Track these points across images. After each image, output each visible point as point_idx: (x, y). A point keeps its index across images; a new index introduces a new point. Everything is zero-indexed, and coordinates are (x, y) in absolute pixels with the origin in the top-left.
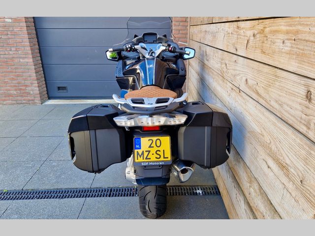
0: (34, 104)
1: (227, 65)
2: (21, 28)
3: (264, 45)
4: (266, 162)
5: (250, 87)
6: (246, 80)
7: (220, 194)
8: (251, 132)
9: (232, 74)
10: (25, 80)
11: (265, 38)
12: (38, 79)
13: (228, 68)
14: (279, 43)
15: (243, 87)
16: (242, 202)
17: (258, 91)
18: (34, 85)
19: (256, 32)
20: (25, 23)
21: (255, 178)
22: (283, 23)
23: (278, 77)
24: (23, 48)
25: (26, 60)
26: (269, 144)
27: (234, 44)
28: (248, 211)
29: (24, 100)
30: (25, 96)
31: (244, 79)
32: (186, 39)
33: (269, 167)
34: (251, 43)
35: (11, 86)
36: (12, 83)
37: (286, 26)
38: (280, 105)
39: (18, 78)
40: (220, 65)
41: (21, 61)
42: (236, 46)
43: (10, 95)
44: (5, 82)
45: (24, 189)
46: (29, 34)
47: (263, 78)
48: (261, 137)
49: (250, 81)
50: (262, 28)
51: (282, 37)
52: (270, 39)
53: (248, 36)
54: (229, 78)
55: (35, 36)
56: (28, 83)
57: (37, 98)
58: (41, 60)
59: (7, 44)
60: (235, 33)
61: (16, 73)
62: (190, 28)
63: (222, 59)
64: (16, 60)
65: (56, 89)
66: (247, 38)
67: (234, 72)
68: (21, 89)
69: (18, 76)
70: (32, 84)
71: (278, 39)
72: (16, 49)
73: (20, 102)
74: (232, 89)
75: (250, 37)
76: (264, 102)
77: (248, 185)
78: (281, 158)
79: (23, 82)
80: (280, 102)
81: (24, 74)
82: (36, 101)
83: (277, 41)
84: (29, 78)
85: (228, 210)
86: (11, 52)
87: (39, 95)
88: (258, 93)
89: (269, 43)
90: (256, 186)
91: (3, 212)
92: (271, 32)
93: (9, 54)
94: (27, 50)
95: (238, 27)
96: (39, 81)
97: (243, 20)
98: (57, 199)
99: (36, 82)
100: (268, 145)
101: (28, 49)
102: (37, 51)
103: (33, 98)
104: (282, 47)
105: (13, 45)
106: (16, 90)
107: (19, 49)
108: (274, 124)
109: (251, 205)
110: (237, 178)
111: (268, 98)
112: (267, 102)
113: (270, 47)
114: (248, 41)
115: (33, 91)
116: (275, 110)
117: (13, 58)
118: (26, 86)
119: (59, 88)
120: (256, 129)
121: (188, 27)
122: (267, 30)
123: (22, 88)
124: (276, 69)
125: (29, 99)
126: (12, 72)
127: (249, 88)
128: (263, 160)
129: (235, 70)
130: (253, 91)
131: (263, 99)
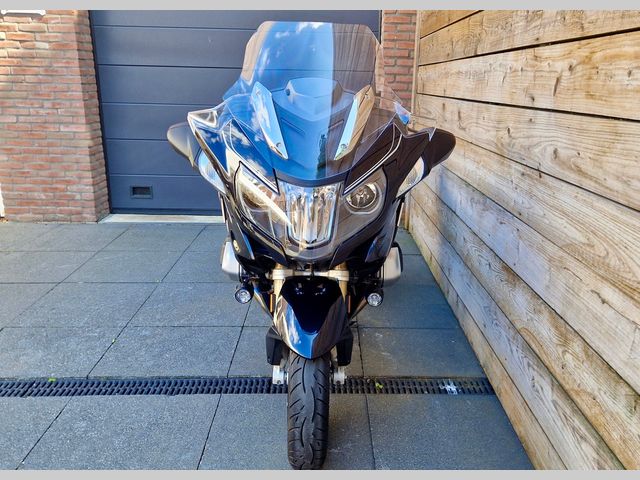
0: (81, 221)
1: (511, 131)
2: (68, 63)
3: (591, 82)
4: (598, 294)
5: (564, 163)
6: (555, 152)
7: (494, 393)
8: (568, 245)
9: (521, 146)
10: (66, 169)
11: (594, 71)
12: (93, 169)
13: (513, 135)
14: (621, 76)
15: (547, 165)
16: (547, 388)
17: (582, 166)
18: (85, 180)
19: (575, 62)
20: (77, 52)
21: (575, 331)
22: (629, 42)
23: (620, 135)
24: (68, 103)
25: (73, 128)
26: (604, 258)
27: (526, 90)
28: (560, 402)
29: (61, 212)
30: (63, 205)
31: (550, 150)
32: (407, 93)
33: (604, 302)
34: (564, 83)
35: (35, 183)
36: (38, 175)
37: (634, 45)
38: (625, 182)
39: (53, 165)
40: (493, 133)
41: (62, 130)
42: (531, 91)
43: (30, 201)
44: (24, 173)
45: (92, 376)
46: (83, 74)
47: (590, 142)
48: (588, 249)
49: (562, 153)
50: (587, 54)
51: (626, 64)
52: (603, 72)
53: (559, 71)
54: (516, 155)
55: (93, 79)
56: (71, 175)
57: (88, 210)
58: (102, 129)
59: (35, 95)
60: (529, 69)
61: (48, 154)
62: (417, 70)
63: (499, 122)
64: (52, 129)
65: (129, 191)
66: (557, 75)
67: (526, 142)
68: (56, 189)
69: (52, 161)
70: (80, 178)
71: (619, 69)
72: (54, 105)
73: (52, 216)
74: (523, 174)
75: (562, 72)
76: (593, 184)
77: (560, 350)
78: (629, 276)
79: (62, 174)
80: (624, 178)
81: (66, 158)
82: (85, 215)
83: (617, 72)
84: (75, 166)
85: (513, 419)
86: (42, 111)
87: (93, 203)
88: (580, 171)
89: (602, 77)
90: (576, 346)
91: (54, 416)
92: (606, 58)
93: (37, 114)
94: (76, 107)
95: (536, 58)
96: (95, 173)
97: (547, 44)
98: (163, 396)
99: (89, 174)
100: (602, 260)
101: (78, 105)
102: (96, 110)
103: (79, 209)
104: (627, 83)
105: (49, 96)
106: (45, 190)
107: (59, 104)
108: (614, 219)
109: (567, 387)
110: (533, 346)
111: (599, 174)
112: (599, 184)
113: (604, 85)
114: (558, 80)
115: (81, 193)
116: (615, 194)
117: (45, 123)
118: (68, 182)
119: (135, 190)
120: (577, 237)
121: (414, 69)
122: (598, 56)
123: (59, 186)
124: (616, 122)
125: (71, 210)
126: (40, 152)
127: (560, 165)
128: (592, 291)
129: (528, 137)
130: (570, 168)
131: (591, 178)
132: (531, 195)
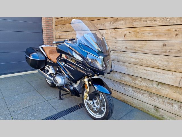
3: (137, 35)
4: (144, 69)
5: (129, 49)
6: (126, 47)
8: (133, 63)
9: (113, 47)
11: (138, 33)
15: (123, 50)
16: (130, 89)
19: (131, 31)
26: (146, 63)
27: (113, 37)
28: (135, 90)
31: (124, 47)
33: (146, 70)
34: (127, 35)
38: (150, 50)
42: (115, 37)
47: (138, 45)
48: (141, 62)
49: (129, 47)
51: (148, 32)
60: (113, 33)
66: (125, 34)
77: (133, 81)
78: (154, 65)
83: (145, 33)
88: (135, 50)
89: (141, 34)
90: (139, 79)
95: (116, 31)
104: (148, 35)
108: (148, 56)
112: (142, 51)
116: (147, 52)
120: (136, 61)
122: (139, 30)
128: (142, 69)
129: (115, 45)
130: (132, 50)
131: (139, 51)
132: (118, 56)
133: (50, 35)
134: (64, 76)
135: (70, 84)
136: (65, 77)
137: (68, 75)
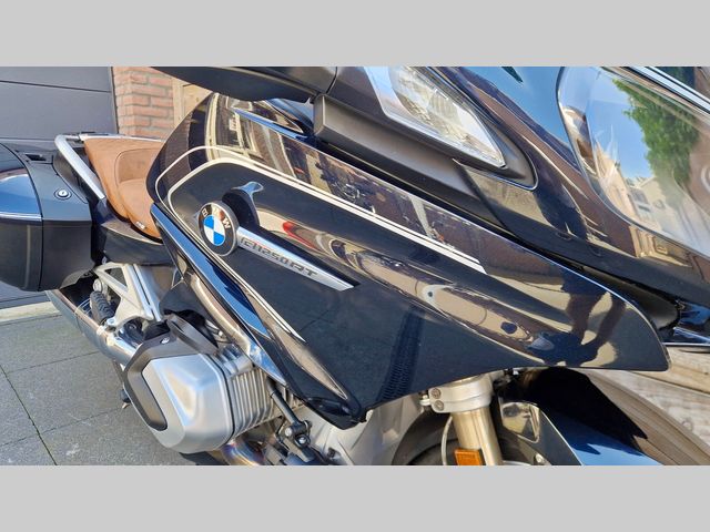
133: (154, 101)
134: (224, 350)
135: (296, 437)
136: (242, 364)
137: (274, 349)
